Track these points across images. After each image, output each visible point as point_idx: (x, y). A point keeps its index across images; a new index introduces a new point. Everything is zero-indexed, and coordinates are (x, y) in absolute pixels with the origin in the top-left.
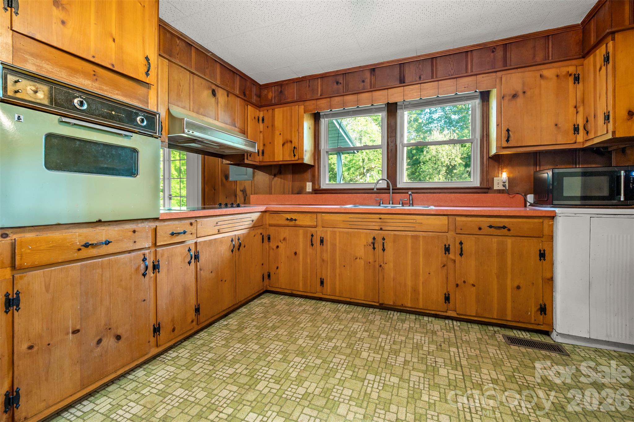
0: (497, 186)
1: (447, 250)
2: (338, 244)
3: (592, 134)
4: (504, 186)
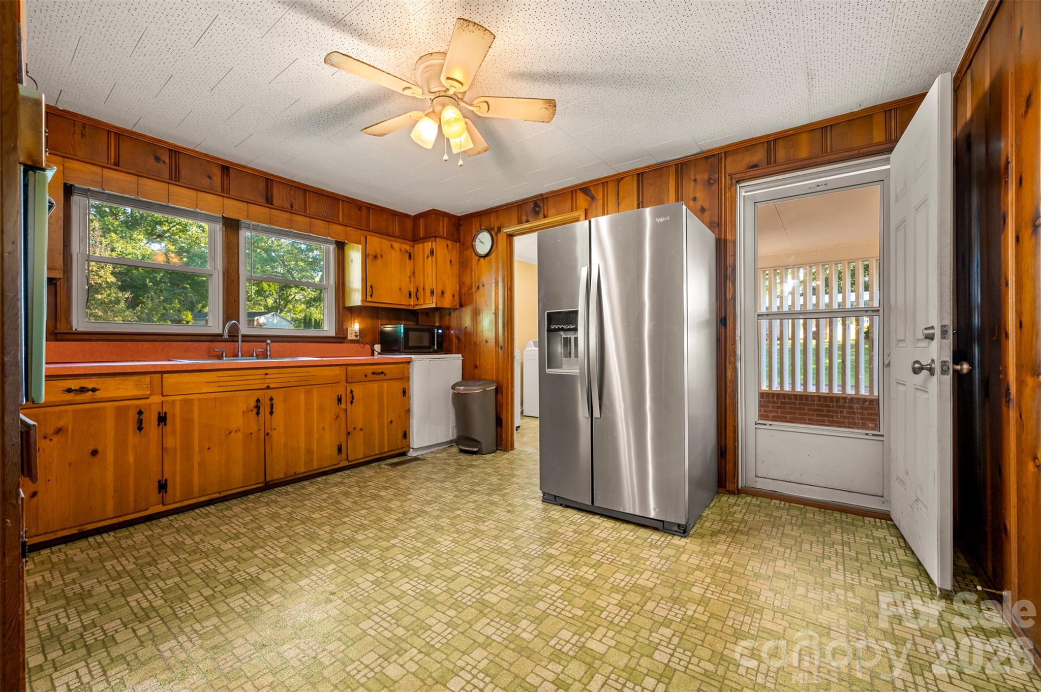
0: (351, 337)
1: (339, 400)
2: (196, 418)
3: (421, 301)
4: (356, 336)
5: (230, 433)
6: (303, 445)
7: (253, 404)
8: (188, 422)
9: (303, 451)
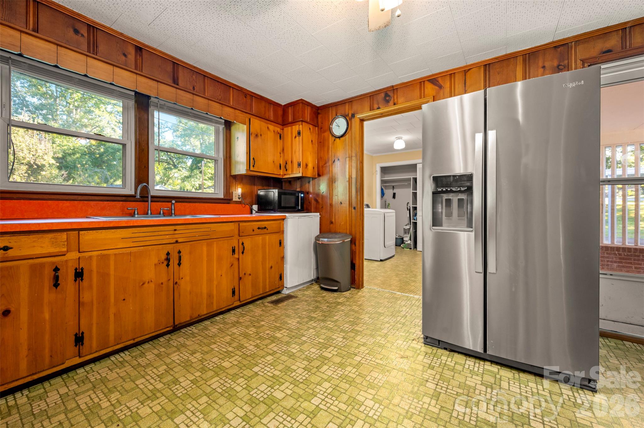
0: (235, 199)
1: (234, 251)
2: (112, 272)
3: (289, 172)
4: (239, 198)
5: (143, 284)
6: (205, 291)
7: (164, 257)
8: (104, 276)
9: (205, 296)
